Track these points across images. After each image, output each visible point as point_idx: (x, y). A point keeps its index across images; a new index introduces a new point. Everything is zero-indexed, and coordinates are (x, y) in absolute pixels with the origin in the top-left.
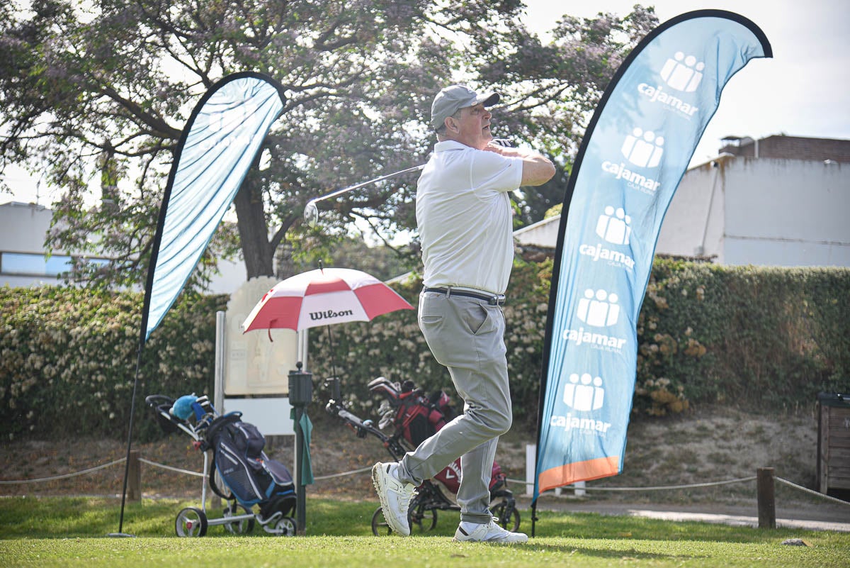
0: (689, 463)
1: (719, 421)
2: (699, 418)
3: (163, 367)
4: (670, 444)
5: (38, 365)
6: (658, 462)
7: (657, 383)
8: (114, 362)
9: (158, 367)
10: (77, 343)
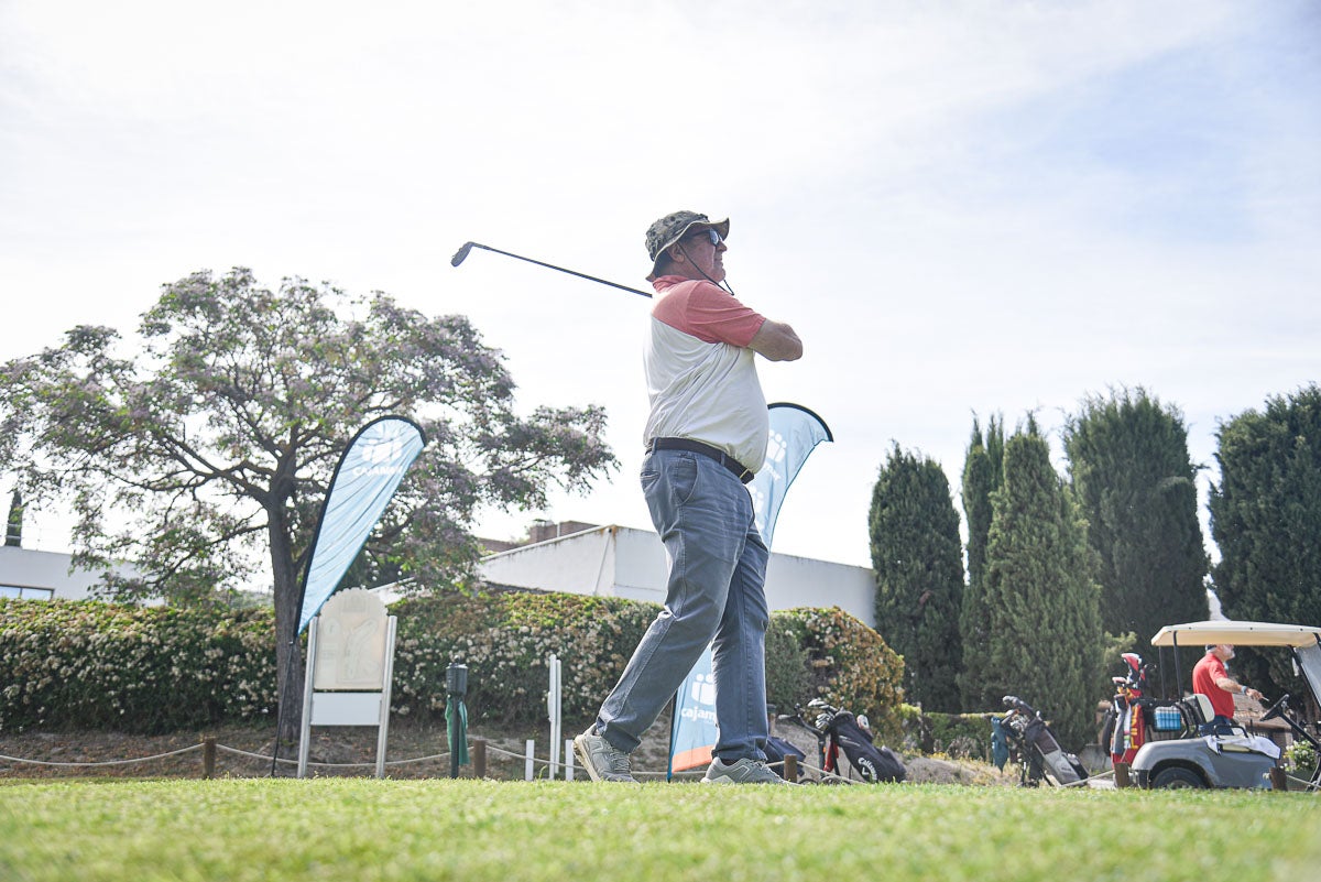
3: (175, 670)
5: (55, 666)
8: (129, 665)
9: (170, 670)
10: (94, 647)
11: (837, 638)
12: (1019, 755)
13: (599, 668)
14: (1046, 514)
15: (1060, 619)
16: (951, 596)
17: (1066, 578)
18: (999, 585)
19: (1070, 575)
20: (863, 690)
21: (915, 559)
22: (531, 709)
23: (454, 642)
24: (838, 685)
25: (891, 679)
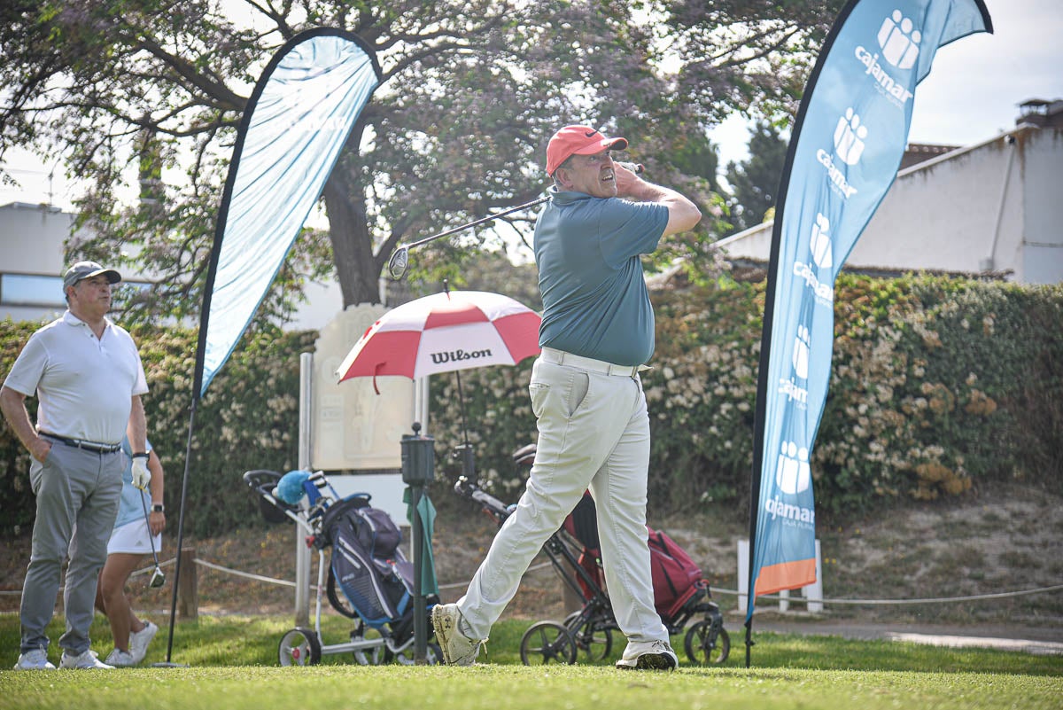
0: (973, 567)
1: (1016, 506)
2: (987, 502)
4: (944, 539)
6: (927, 565)
7: (926, 453)
13: (899, 410)
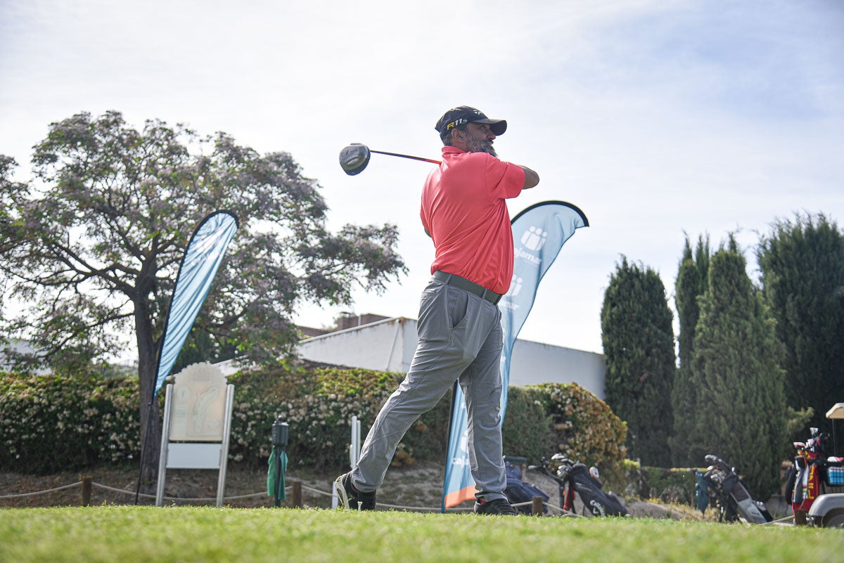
1: (431, 470)
2: (419, 469)
3: (60, 425)
4: (406, 484)
8: (24, 420)
9: (56, 424)
11: (575, 407)
12: (717, 501)
14: (742, 313)
15: (752, 395)
16: (665, 376)
17: (757, 364)
18: (704, 368)
19: (761, 362)
20: (595, 448)
21: (637, 347)
22: (337, 458)
23: (278, 405)
24: (575, 444)
25: (616, 441)
